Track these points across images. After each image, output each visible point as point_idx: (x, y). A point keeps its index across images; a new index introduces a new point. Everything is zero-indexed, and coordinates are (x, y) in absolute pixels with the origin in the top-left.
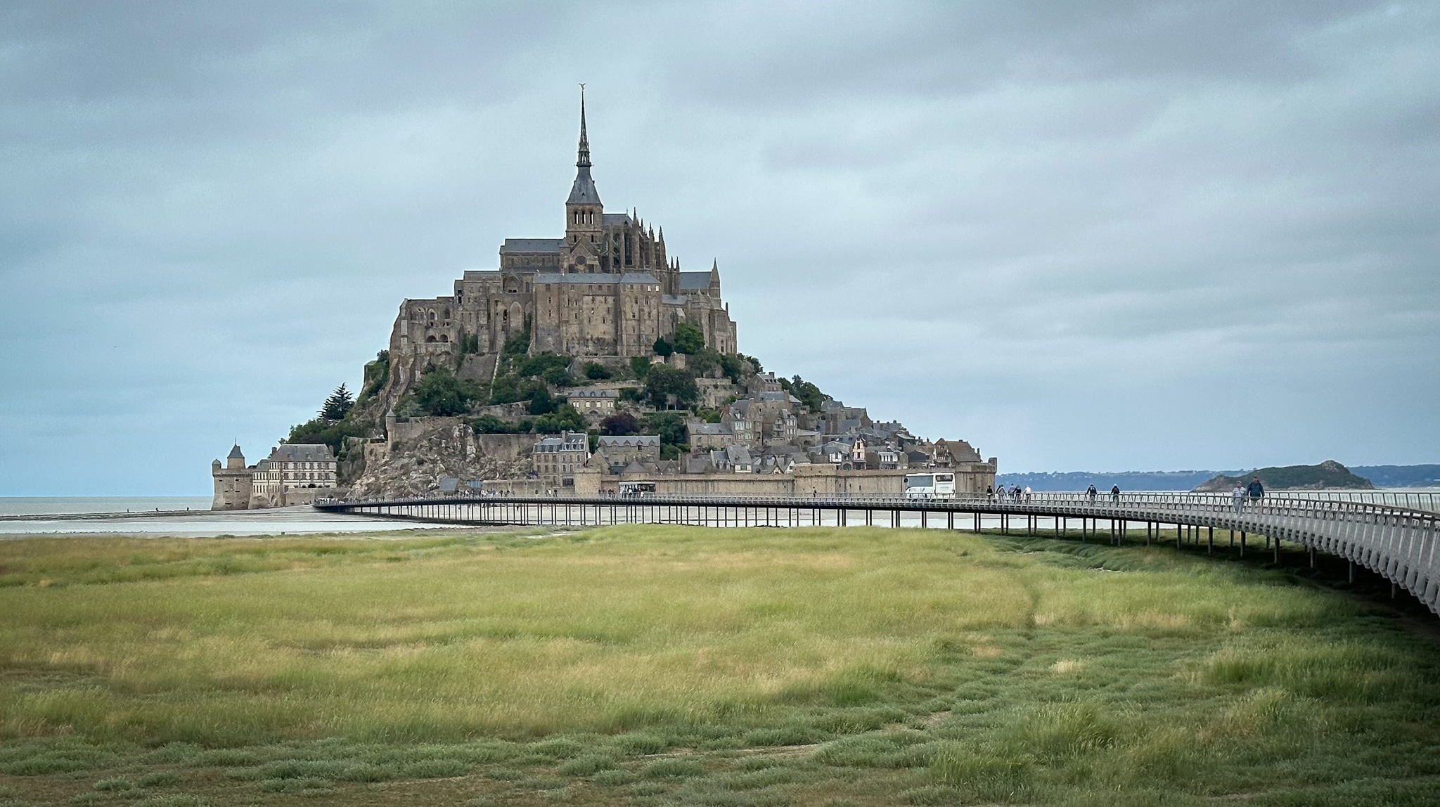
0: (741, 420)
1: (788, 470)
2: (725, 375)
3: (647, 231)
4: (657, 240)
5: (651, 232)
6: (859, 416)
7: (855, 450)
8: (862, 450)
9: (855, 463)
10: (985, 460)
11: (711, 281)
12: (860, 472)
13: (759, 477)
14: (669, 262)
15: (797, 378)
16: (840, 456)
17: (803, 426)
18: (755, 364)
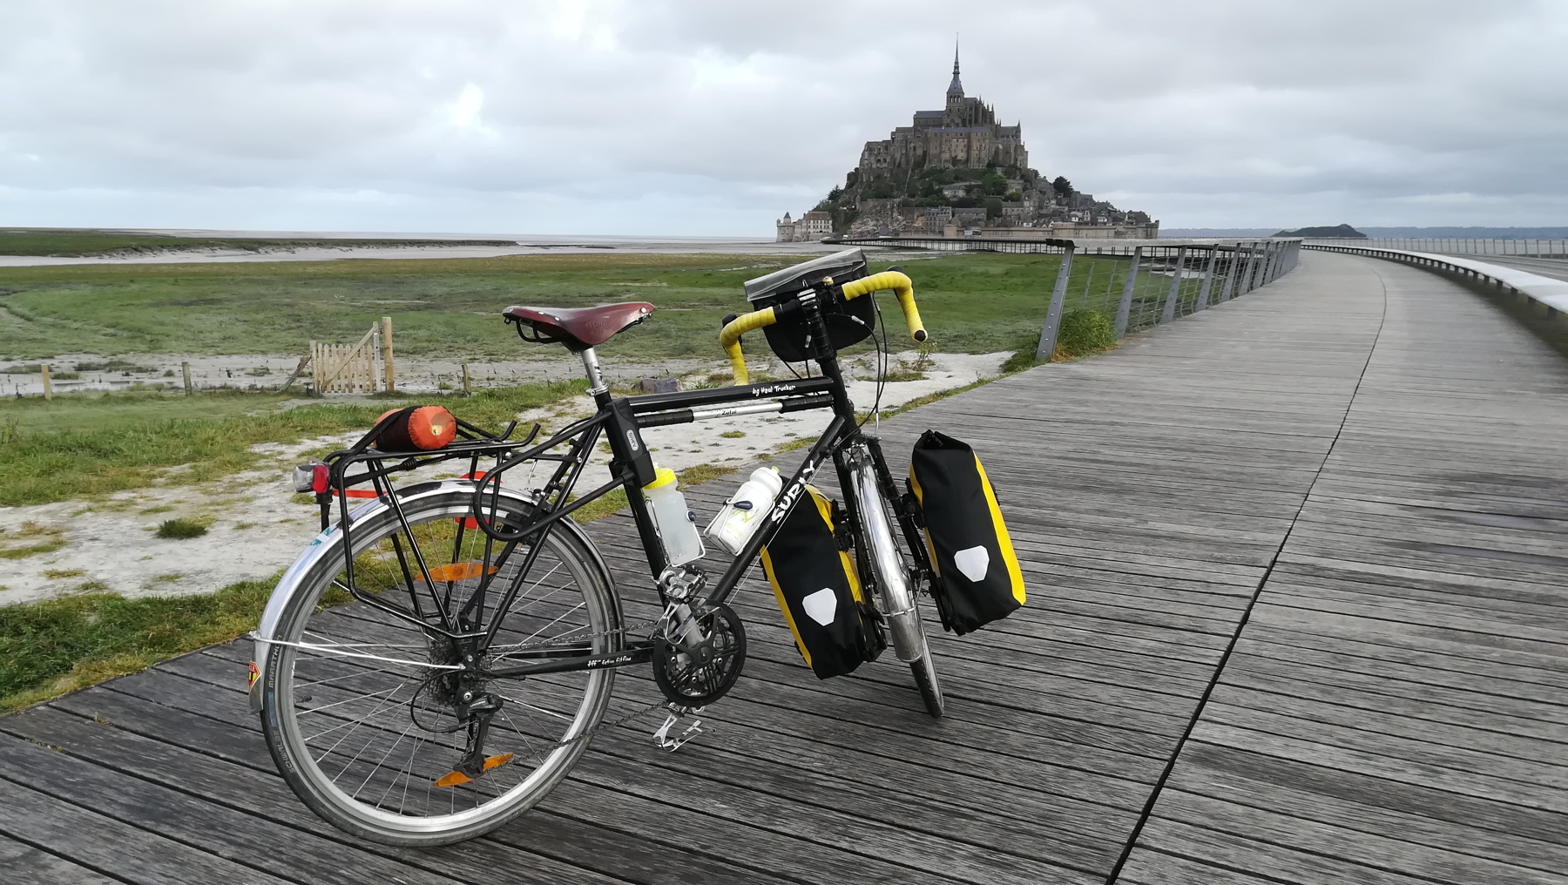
0: (1028, 200)
1: (1050, 226)
2: (1021, 179)
3: (986, 106)
4: (990, 110)
6: (1089, 199)
7: (1085, 216)
8: (1089, 216)
9: (1084, 222)
10: (1153, 221)
11: (1016, 131)
12: (1086, 227)
13: (1035, 229)
14: (996, 122)
15: (1058, 179)
16: (1077, 219)
17: (1059, 203)
18: (1036, 173)
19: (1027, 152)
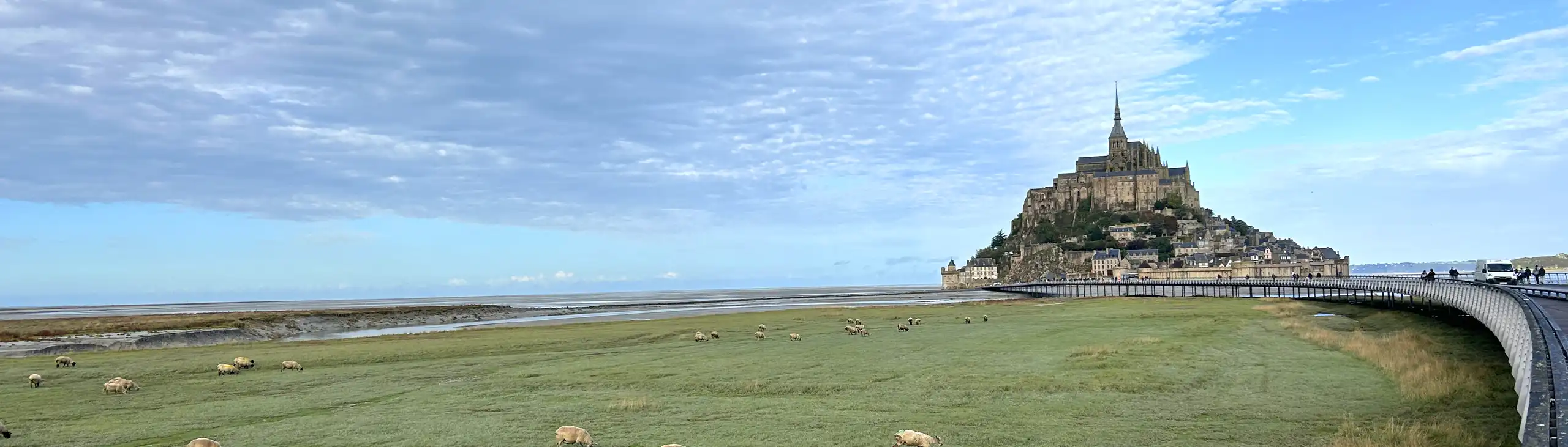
0: (1202, 240)
1: (1228, 265)
2: (1194, 218)
3: (1150, 150)
4: (1156, 153)
5: (1153, 149)
6: (1267, 238)
7: (1266, 254)
8: (1270, 254)
9: (1265, 260)
10: (1342, 257)
11: (1183, 171)
12: (1269, 265)
14: (1162, 163)
15: (1233, 218)
16: (1257, 257)
17: (1236, 242)
18: (1210, 212)
19: (1198, 192)
